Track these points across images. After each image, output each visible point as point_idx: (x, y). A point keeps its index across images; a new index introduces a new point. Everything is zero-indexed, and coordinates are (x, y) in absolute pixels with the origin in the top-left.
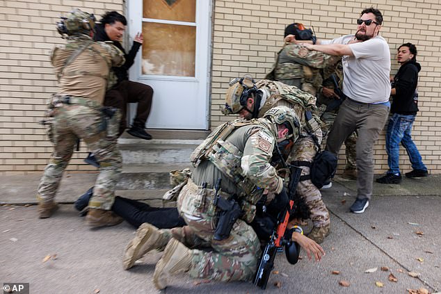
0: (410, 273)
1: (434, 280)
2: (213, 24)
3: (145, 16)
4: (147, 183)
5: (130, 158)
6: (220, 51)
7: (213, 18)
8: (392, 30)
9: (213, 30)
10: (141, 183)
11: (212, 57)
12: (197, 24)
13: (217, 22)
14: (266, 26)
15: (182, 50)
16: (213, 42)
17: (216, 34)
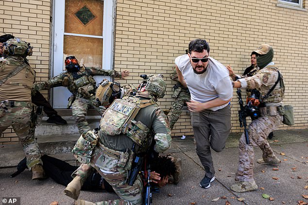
0: (238, 199)
1: (252, 202)
2: (115, 38)
3: (65, 31)
4: (65, 149)
5: (52, 131)
6: (119, 55)
7: (114, 33)
8: (229, 43)
9: (115, 41)
10: (60, 149)
11: (114, 59)
12: (104, 37)
13: (117, 36)
14: (150, 39)
15: (93, 54)
16: (114, 49)
17: (116, 43)
